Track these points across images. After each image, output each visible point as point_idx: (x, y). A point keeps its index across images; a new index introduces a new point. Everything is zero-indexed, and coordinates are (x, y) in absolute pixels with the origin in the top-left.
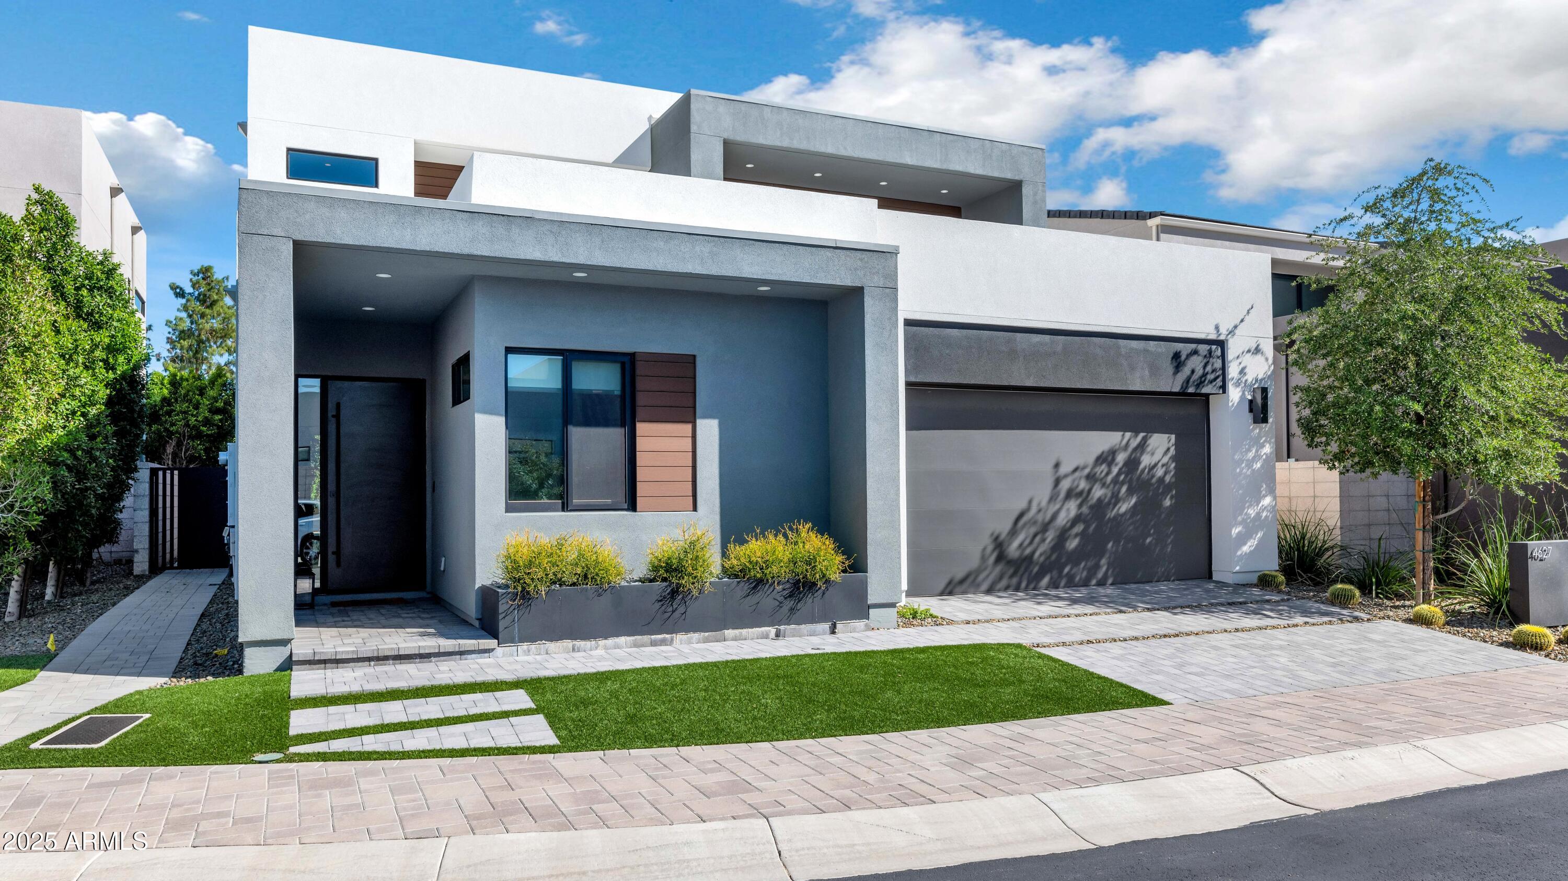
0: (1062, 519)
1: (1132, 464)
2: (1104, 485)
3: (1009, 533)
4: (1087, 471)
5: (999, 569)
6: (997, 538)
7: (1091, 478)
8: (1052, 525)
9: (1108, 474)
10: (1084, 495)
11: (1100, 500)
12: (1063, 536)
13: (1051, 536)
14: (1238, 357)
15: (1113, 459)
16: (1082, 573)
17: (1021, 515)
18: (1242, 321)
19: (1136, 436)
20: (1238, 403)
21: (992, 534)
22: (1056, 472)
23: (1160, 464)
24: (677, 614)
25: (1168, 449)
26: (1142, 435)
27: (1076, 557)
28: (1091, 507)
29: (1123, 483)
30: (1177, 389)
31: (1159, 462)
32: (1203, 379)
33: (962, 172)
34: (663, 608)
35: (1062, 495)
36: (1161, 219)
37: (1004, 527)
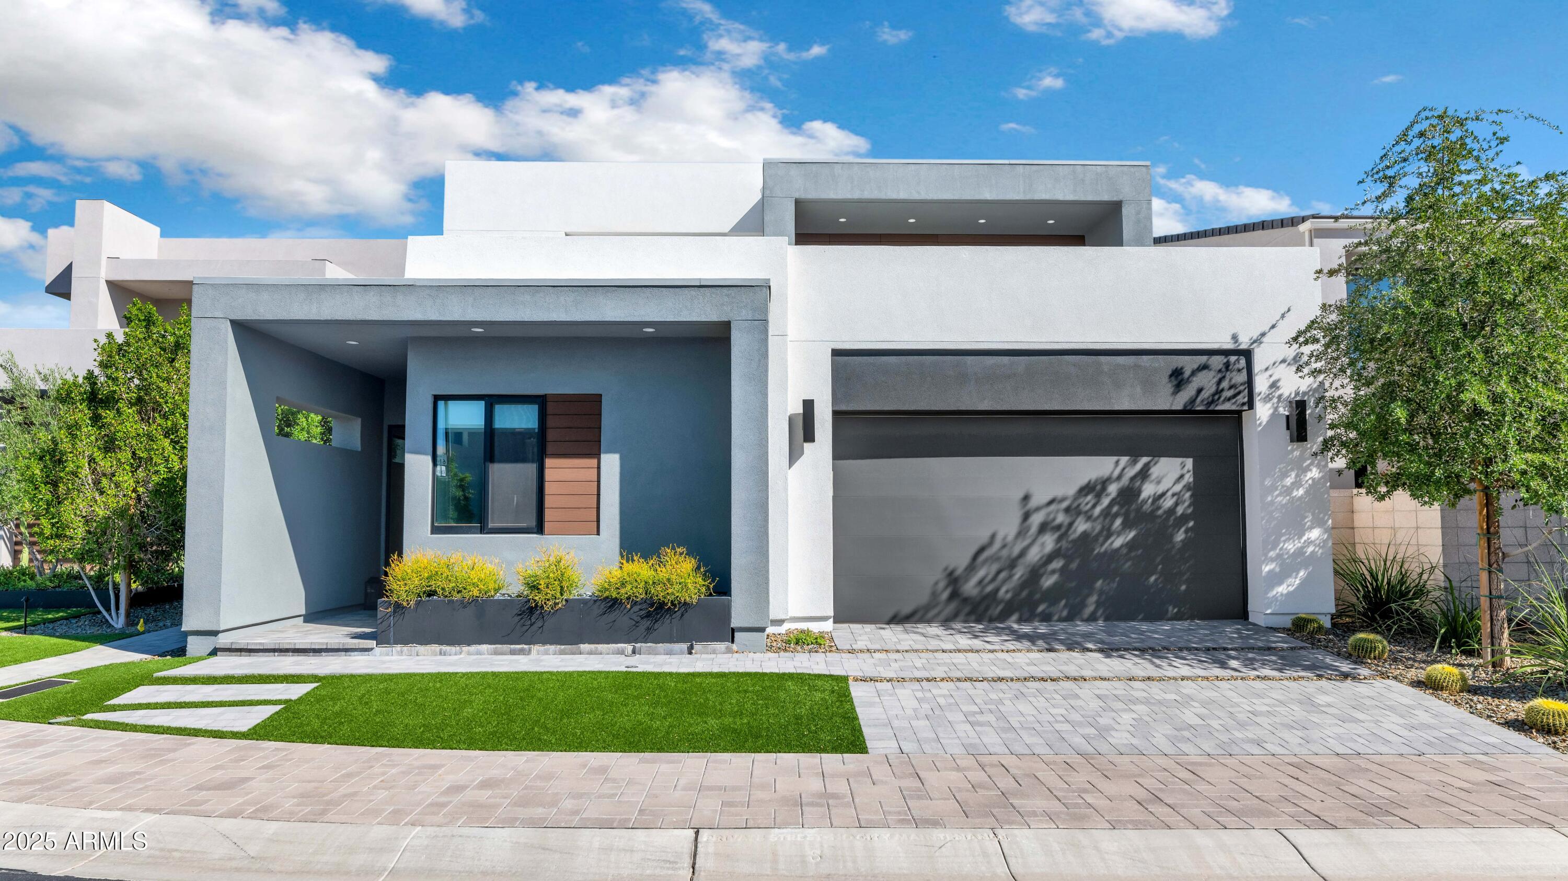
0: (1034, 555)
1: (1129, 494)
2: (1089, 519)
3: (966, 569)
4: (1065, 504)
5: (952, 606)
6: (951, 574)
7: (1073, 511)
8: (1021, 561)
9: (1094, 506)
10: (1063, 530)
11: (1085, 535)
12: (1035, 574)
13: (1019, 573)
14: (1267, 369)
15: (1104, 488)
16: (1062, 611)
17: (982, 550)
18: (1273, 327)
19: (1135, 462)
20: (1268, 422)
21: (946, 569)
22: (1025, 505)
23: (1170, 493)
24: (535, 627)
25: (1182, 476)
26: (1144, 460)
27: (1053, 595)
28: (1074, 542)
29: (1116, 516)
30: (1179, 407)
31: (1167, 491)
32: (1216, 397)
33: (1049, 200)
34: (522, 621)
35: (1034, 529)
36: (1312, 223)
37: (961, 562)
